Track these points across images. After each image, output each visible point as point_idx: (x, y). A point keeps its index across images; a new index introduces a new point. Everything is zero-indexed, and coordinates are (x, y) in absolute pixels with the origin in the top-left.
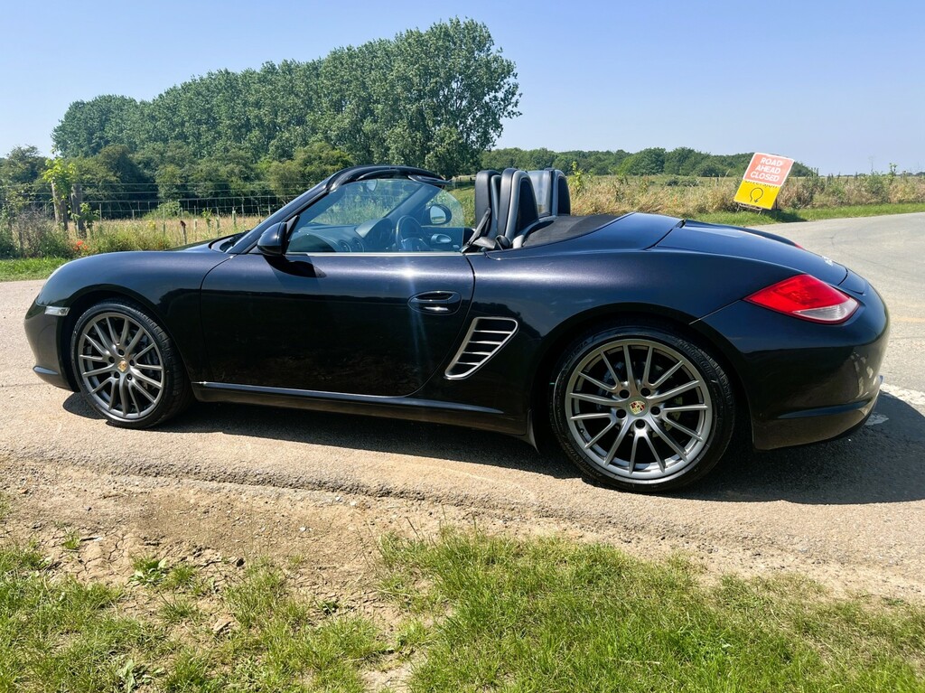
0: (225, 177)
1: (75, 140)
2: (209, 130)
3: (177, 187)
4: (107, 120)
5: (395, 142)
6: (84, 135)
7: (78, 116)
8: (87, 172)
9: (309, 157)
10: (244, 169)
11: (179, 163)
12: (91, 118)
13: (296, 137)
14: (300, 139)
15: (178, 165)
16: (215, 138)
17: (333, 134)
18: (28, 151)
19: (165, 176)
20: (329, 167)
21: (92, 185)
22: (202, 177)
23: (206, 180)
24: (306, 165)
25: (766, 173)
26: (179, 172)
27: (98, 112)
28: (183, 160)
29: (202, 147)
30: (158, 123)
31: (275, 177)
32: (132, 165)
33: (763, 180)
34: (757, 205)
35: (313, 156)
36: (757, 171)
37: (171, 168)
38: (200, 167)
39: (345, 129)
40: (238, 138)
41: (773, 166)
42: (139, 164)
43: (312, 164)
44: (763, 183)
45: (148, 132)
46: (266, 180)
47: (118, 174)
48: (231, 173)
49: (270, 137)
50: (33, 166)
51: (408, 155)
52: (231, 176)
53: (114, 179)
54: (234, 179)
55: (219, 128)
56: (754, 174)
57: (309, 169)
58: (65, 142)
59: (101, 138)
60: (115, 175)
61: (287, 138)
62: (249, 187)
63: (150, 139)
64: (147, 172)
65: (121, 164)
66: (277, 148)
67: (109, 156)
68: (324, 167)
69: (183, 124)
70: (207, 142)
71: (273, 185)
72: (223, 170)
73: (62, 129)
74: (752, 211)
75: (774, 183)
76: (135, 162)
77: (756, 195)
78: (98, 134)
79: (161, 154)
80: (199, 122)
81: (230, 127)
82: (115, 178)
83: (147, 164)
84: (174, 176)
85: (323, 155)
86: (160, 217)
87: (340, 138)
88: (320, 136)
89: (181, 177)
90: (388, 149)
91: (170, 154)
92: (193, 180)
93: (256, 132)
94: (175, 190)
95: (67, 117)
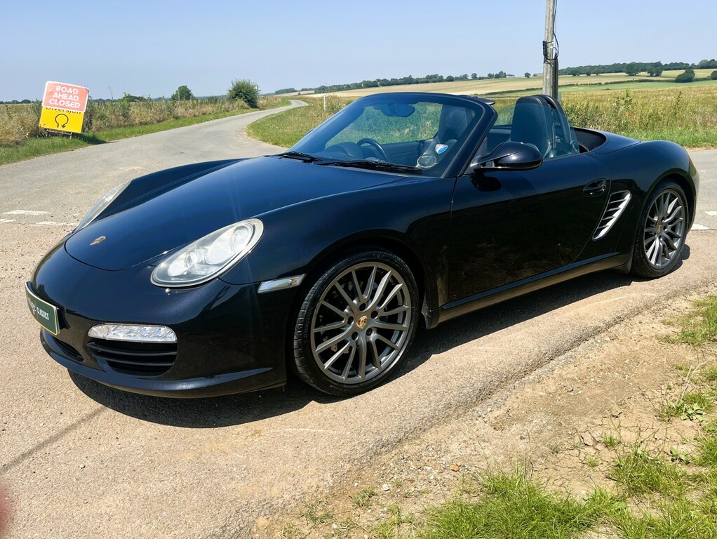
25: (65, 101)
33: (64, 107)
34: (66, 129)
36: (55, 98)
41: (69, 94)
44: (65, 110)
56: (52, 102)
74: (63, 136)
75: (77, 109)
77: (62, 120)
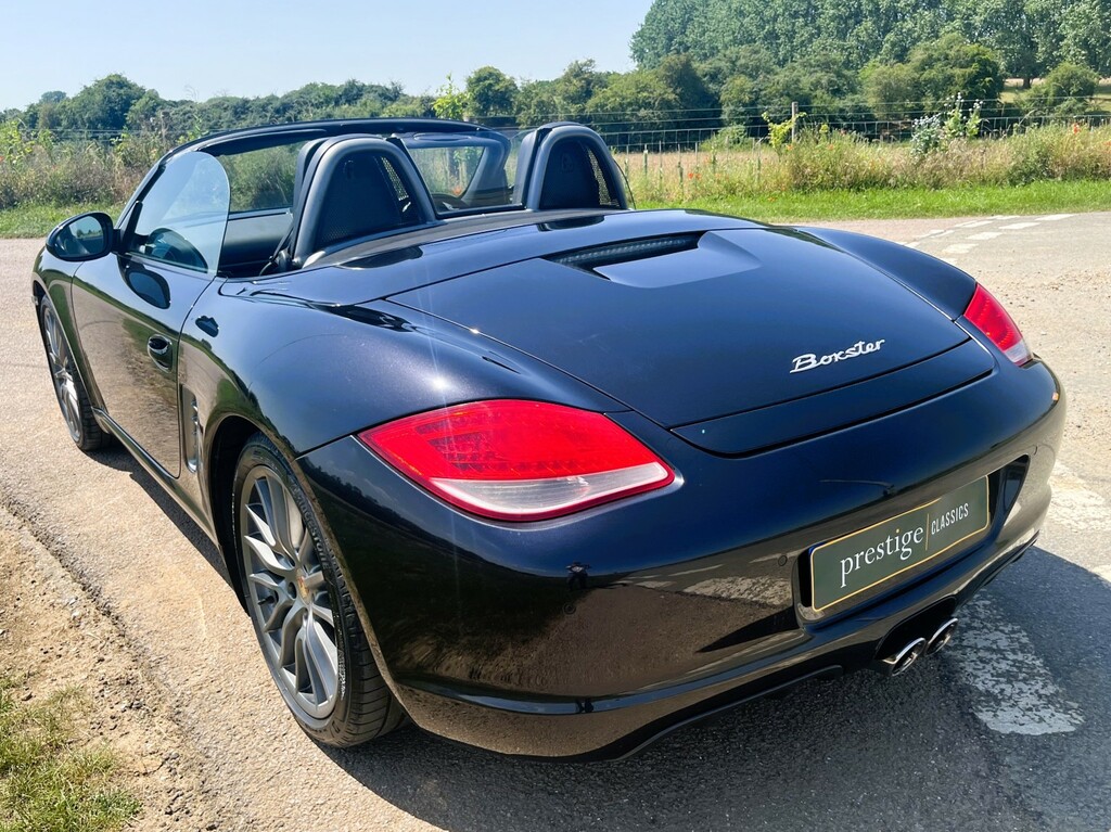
0: (807, 91)
1: (653, 48)
2: (806, 25)
3: (745, 105)
4: (690, 19)
5: (1073, 27)
6: (663, 40)
7: (659, 17)
8: (644, 89)
9: (930, 57)
10: (835, 79)
11: (753, 73)
12: (672, 19)
13: (922, 28)
14: (927, 30)
15: (751, 76)
16: (812, 35)
17: (977, 20)
18: (585, 65)
19: (733, 90)
20: (957, 71)
21: (648, 105)
22: (778, 91)
23: (782, 95)
24: (924, 69)
26: (749, 84)
27: (681, 9)
28: (757, 69)
29: (793, 49)
30: (747, 19)
31: (875, 89)
32: (696, 79)
35: (936, 55)
37: (741, 81)
38: (777, 78)
39: (997, 11)
40: (842, 35)
42: (705, 76)
43: (931, 67)
45: (734, 33)
46: (862, 92)
47: (678, 91)
48: (816, 85)
49: (886, 31)
50: (589, 83)
51: (1095, 46)
52: (816, 89)
53: (671, 97)
54: (819, 93)
55: (819, 21)
57: (927, 74)
58: (643, 51)
59: (680, 44)
60: (674, 92)
61: (909, 30)
62: (839, 103)
63: (735, 42)
64: (712, 87)
65: (684, 78)
66: (894, 45)
67: (670, 68)
68: (949, 71)
69: (775, 20)
70: (803, 41)
71: (871, 101)
72: (806, 82)
73: (640, 34)
76: (699, 73)
78: (677, 39)
79: (733, 63)
80: (795, 15)
81: (833, 18)
82: (674, 96)
83: (714, 76)
84: (742, 91)
85: (952, 53)
86: (720, 147)
87: (989, 25)
88: (957, 23)
89: (751, 93)
90: (1062, 38)
91: (742, 61)
92: (765, 95)
93: (868, 24)
94: (742, 109)
95: (647, 20)
